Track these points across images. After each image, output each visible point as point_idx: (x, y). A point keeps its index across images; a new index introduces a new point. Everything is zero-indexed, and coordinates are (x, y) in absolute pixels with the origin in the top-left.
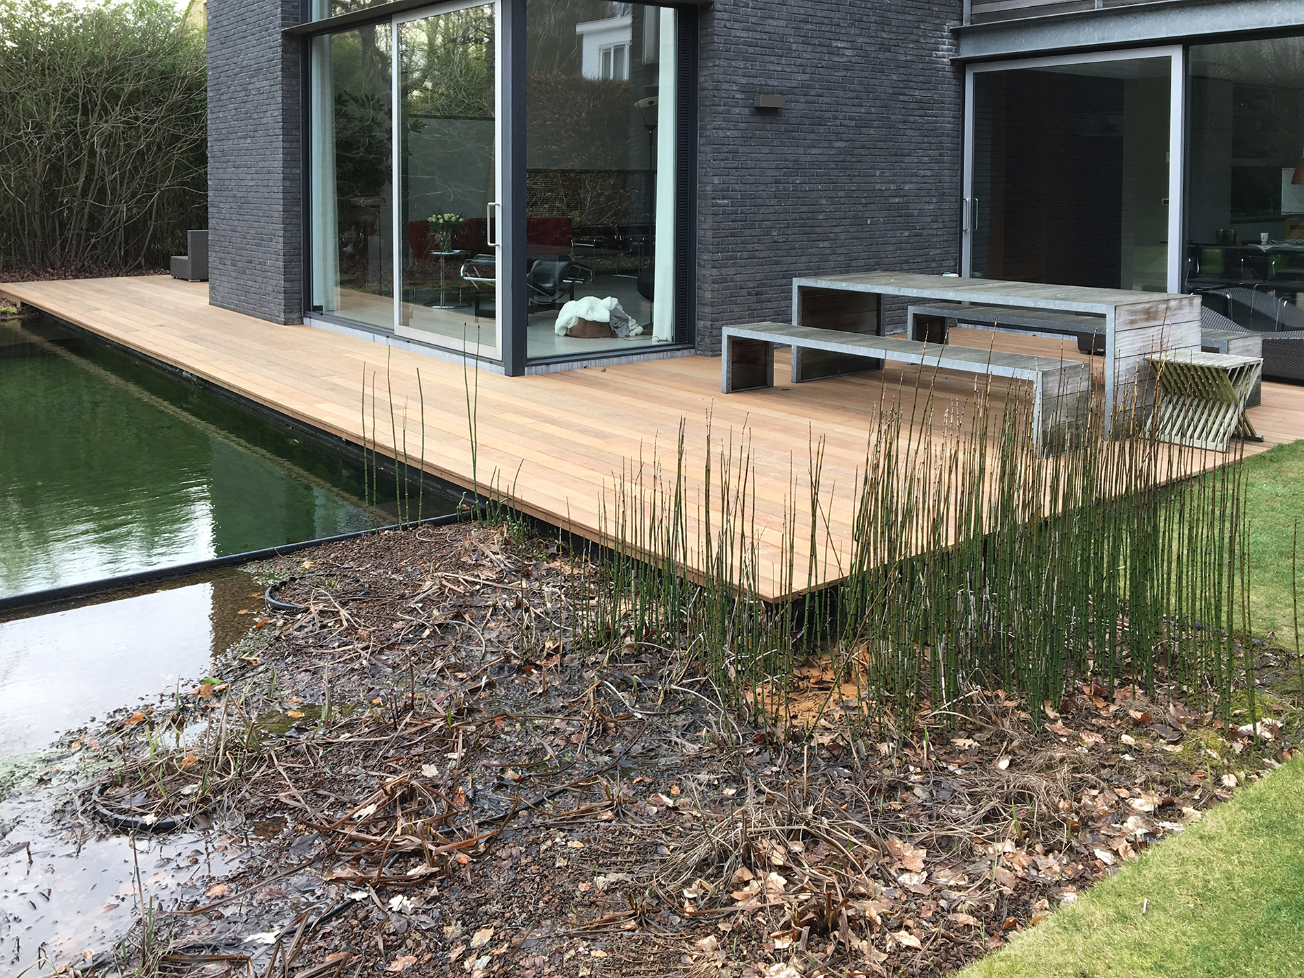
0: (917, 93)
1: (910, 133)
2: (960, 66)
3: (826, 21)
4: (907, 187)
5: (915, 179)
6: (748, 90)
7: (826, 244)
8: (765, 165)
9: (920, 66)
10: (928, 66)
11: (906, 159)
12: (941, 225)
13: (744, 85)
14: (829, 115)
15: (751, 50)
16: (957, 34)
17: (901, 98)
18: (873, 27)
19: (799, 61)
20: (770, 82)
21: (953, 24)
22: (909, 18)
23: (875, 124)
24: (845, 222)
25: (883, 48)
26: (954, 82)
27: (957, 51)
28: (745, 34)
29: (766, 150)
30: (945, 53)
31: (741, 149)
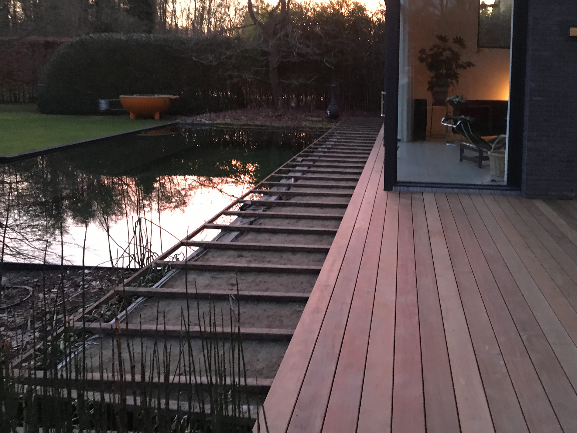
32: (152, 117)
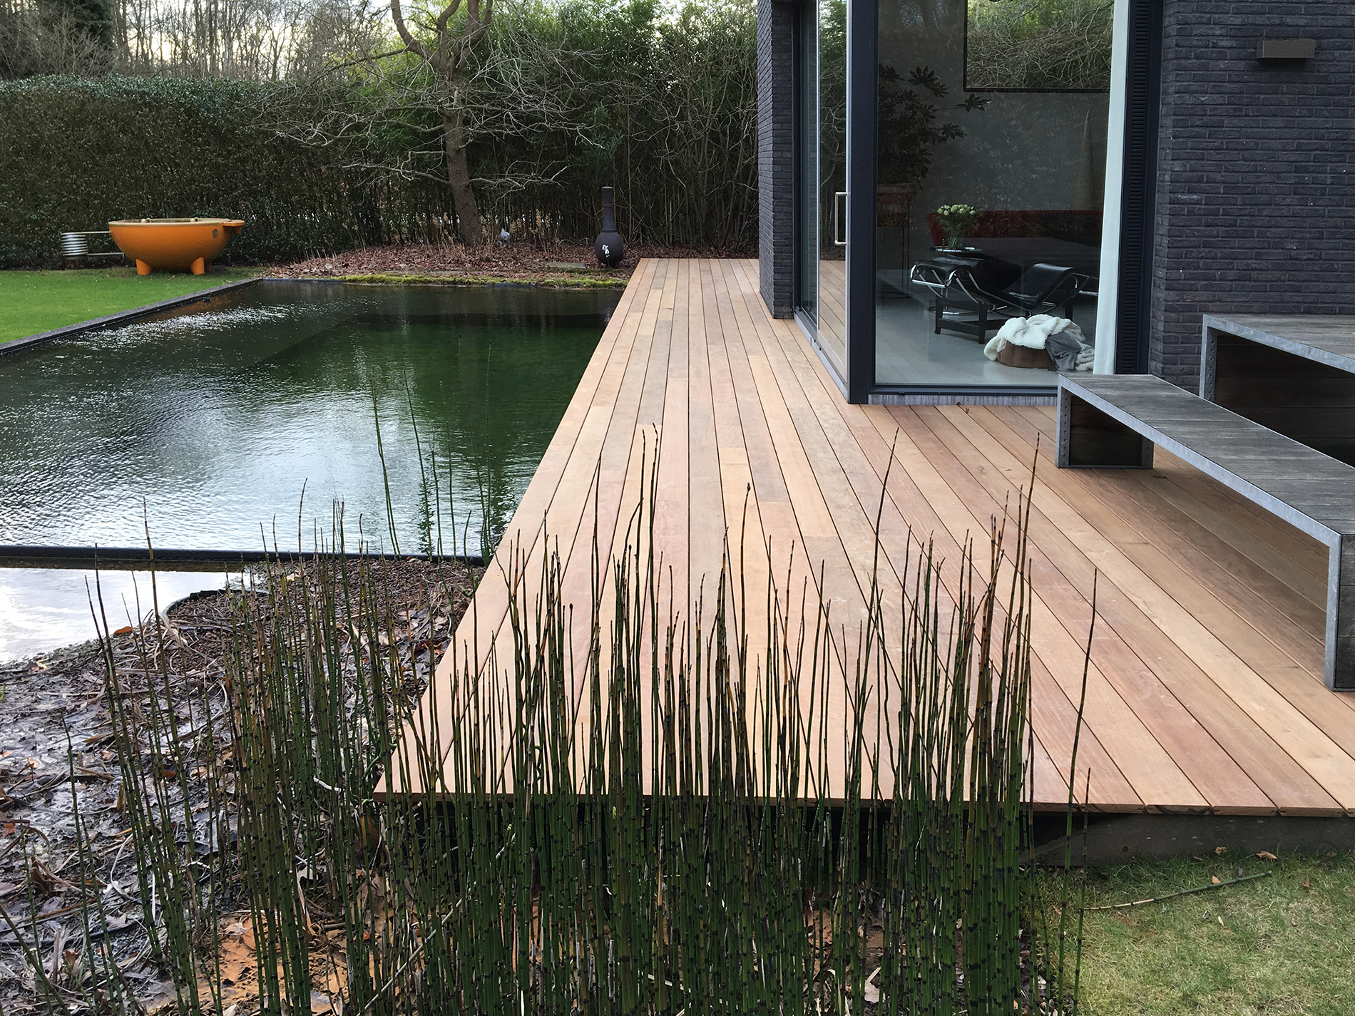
6: (1245, 35)
8: (1276, 144)
13: (1237, 27)
20: (1291, 20)
29: (1279, 122)
31: (1228, 121)
32: (188, 271)
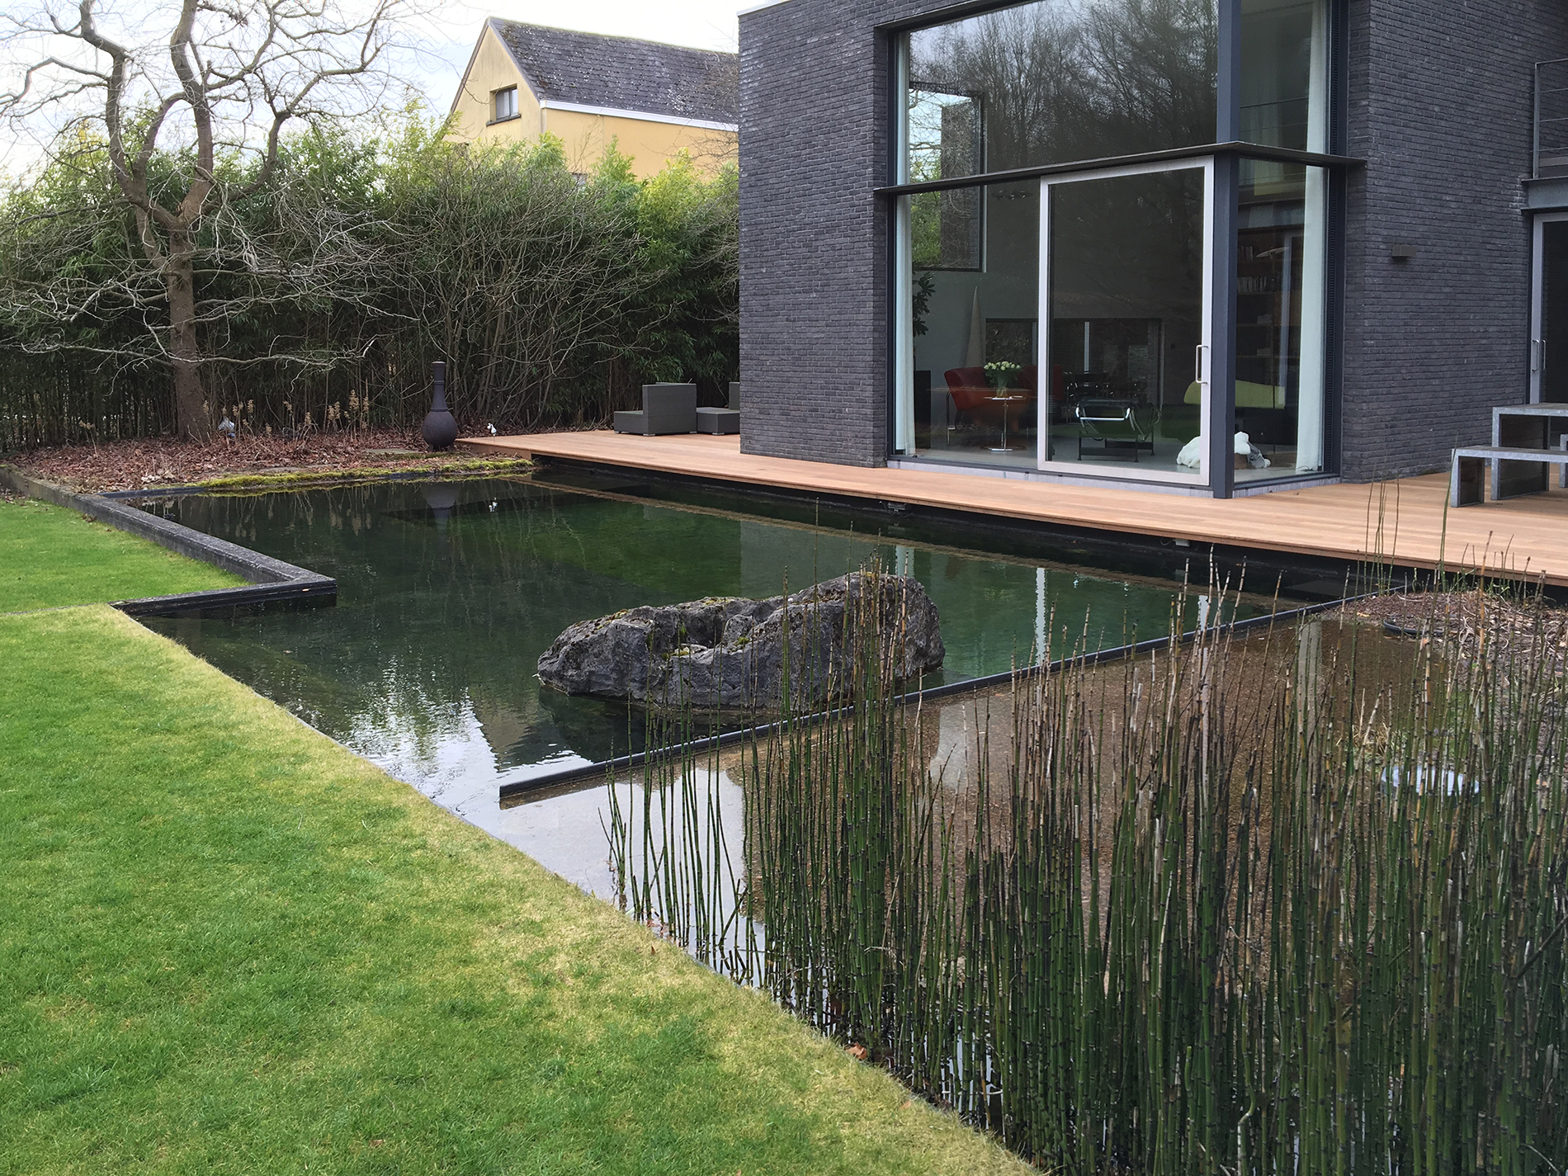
0: (1498, 241)
1: (1493, 279)
2: (1530, 215)
3: (1439, 176)
4: (1491, 329)
5: (1496, 322)
6: (1388, 241)
7: (1437, 382)
8: (1398, 309)
9: (1501, 216)
10: (1506, 216)
11: (1491, 304)
12: (1513, 365)
13: (1385, 237)
14: (1440, 263)
15: (1391, 204)
16: (1526, 186)
17: (1488, 246)
18: (1470, 181)
19: (1421, 214)
20: (1404, 233)
21: (1523, 177)
22: (1494, 171)
23: (1470, 271)
24: (1450, 361)
25: (1477, 200)
26: (1524, 231)
27: (1526, 202)
28: (1385, 190)
29: (1399, 295)
30: (1517, 205)
31: (1384, 295)
